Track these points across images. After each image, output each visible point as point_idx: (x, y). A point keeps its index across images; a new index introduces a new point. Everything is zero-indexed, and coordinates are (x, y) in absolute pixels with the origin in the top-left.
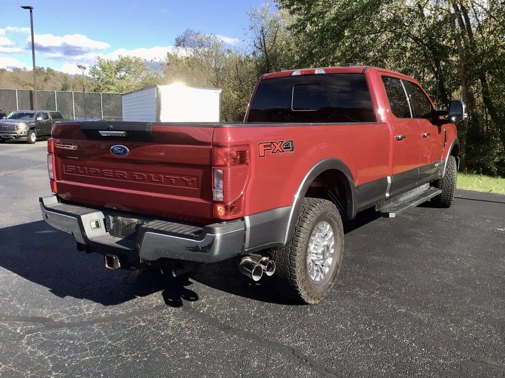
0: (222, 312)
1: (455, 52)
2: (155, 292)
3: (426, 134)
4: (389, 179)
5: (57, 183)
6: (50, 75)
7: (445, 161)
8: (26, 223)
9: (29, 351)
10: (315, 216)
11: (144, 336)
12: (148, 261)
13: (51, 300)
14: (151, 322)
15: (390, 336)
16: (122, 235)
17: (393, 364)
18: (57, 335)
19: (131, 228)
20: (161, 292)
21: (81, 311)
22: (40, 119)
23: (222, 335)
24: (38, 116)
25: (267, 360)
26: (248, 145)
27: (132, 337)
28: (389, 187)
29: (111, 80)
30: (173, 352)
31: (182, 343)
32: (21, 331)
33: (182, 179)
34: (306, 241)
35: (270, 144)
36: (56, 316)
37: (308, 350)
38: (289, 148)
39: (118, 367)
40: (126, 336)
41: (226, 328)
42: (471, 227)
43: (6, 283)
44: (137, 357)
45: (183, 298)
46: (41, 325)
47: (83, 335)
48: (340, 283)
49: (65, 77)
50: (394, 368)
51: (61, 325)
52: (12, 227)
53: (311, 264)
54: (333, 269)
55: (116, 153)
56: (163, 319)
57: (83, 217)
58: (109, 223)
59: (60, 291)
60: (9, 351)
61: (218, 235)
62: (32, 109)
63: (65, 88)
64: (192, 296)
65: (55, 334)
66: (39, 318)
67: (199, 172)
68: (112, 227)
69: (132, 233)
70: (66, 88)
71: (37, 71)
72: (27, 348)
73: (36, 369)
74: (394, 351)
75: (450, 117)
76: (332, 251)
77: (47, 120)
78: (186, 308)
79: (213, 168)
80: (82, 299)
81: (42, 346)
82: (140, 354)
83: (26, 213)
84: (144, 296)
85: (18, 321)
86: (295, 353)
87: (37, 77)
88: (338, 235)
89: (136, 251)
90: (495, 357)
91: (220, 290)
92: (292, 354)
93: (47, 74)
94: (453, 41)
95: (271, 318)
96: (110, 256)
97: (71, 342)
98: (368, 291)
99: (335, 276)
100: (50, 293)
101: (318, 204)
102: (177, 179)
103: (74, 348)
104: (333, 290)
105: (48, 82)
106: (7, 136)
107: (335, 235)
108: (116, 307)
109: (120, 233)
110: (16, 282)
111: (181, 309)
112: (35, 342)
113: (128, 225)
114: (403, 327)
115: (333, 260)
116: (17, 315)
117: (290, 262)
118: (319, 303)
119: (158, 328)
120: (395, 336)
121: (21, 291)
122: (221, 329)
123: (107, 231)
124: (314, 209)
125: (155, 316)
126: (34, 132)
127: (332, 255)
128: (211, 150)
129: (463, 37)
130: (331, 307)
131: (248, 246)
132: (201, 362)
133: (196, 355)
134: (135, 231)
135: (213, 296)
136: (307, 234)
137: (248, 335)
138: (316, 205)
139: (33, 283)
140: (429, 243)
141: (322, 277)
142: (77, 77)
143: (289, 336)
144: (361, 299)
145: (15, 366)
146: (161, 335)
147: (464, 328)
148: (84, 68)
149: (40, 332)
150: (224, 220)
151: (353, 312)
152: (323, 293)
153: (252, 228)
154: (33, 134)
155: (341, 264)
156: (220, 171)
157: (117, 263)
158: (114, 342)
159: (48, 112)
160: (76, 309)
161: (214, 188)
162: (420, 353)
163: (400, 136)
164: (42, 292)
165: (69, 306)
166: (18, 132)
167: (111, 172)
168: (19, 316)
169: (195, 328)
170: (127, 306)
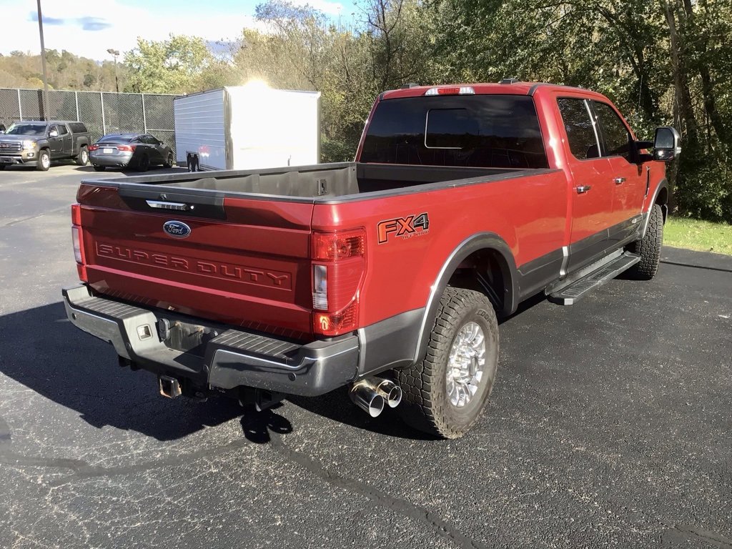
0: (325, 451)
1: (665, 34)
2: (230, 419)
3: (620, 180)
4: (565, 249)
5: (87, 268)
6: (67, 62)
7: (647, 214)
8: (41, 305)
9: (56, 513)
10: (458, 316)
11: (216, 490)
12: (221, 389)
13: (83, 431)
14: (226, 467)
15: (563, 490)
16: (182, 347)
17: (566, 534)
18: (95, 488)
19: (196, 338)
20: (239, 419)
21: (126, 449)
22: (54, 134)
23: (326, 489)
24: (52, 129)
25: (390, 528)
26: (363, 228)
27: (200, 490)
28: (564, 262)
29: (157, 71)
30: (259, 516)
31: (270, 502)
32: (43, 481)
33: (268, 275)
34: (446, 353)
35: (395, 222)
36: (92, 458)
37: (448, 512)
38: (422, 225)
39: (181, 538)
40: (191, 489)
41: (332, 478)
42: (682, 312)
43: (19, 404)
44: (207, 523)
45: (271, 428)
46: (71, 472)
47: (131, 488)
48: (494, 404)
49: (89, 64)
50: (568, 541)
51: (99, 472)
52: (22, 312)
53: (453, 384)
54: (484, 387)
55: (172, 233)
56: (243, 462)
57: (126, 322)
58: (164, 330)
59: (96, 418)
60: (27, 513)
61: (321, 359)
62: (42, 119)
63: (89, 82)
64: (284, 426)
65: (91, 486)
66: (68, 460)
67: (294, 267)
68: (167, 335)
69: (197, 345)
70: (91, 81)
71: (47, 56)
72: (52, 509)
73: (66, 541)
74: (568, 515)
75: (655, 151)
76: (482, 362)
77: (64, 135)
78: (275, 445)
79: (313, 262)
80: (127, 429)
81: (74, 506)
82: (211, 518)
83: (40, 288)
84: (215, 425)
85: (38, 465)
86: (429, 517)
87: (48, 65)
88: (492, 339)
89: (204, 375)
90: (710, 525)
91: (323, 415)
92: (426, 520)
93: (62, 60)
94: (663, 18)
95: (395, 461)
96: (166, 378)
97: (115, 499)
98: (533, 417)
99: (486, 396)
100: (82, 420)
101: (462, 300)
102: (261, 274)
103: (118, 509)
104: (483, 416)
105: (64, 71)
106: (7, 160)
107: (486, 339)
108: (176, 443)
109: (180, 343)
110: (32, 402)
111: (267, 446)
112: (63, 499)
113: (191, 334)
114: (581, 476)
115: (483, 375)
116: (36, 455)
117: (423, 384)
118: (463, 437)
119: (237, 477)
120: (570, 490)
121: (40, 417)
122: (325, 478)
123: (160, 341)
124: (456, 307)
125: (232, 458)
126: (47, 154)
127: (482, 368)
128: (309, 236)
129: (678, 13)
130: (480, 443)
131: (363, 370)
132: (298, 532)
133: (291, 520)
134: (201, 343)
135: (313, 426)
136: (447, 344)
137: (363, 488)
138: (461, 300)
139: (57, 405)
140: (620, 338)
141: (468, 400)
142: (106, 65)
143: (421, 490)
144: (523, 430)
145: (37, 537)
146: (241, 489)
147: (667, 478)
148: (117, 53)
149: (70, 483)
150: (329, 337)
151: (511, 451)
152: (468, 423)
153: (368, 344)
154: (46, 156)
155: (494, 379)
156: (323, 268)
157: (176, 389)
158: (174, 500)
159: (66, 123)
160: (119, 445)
161: (315, 292)
162: (604, 517)
163: (582, 188)
164: (70, 418)
165: (110, 441)
166: (24, 154)
167: (165, 258)
168: (39, 458)
169: (288, 477)
170: (191, 442)
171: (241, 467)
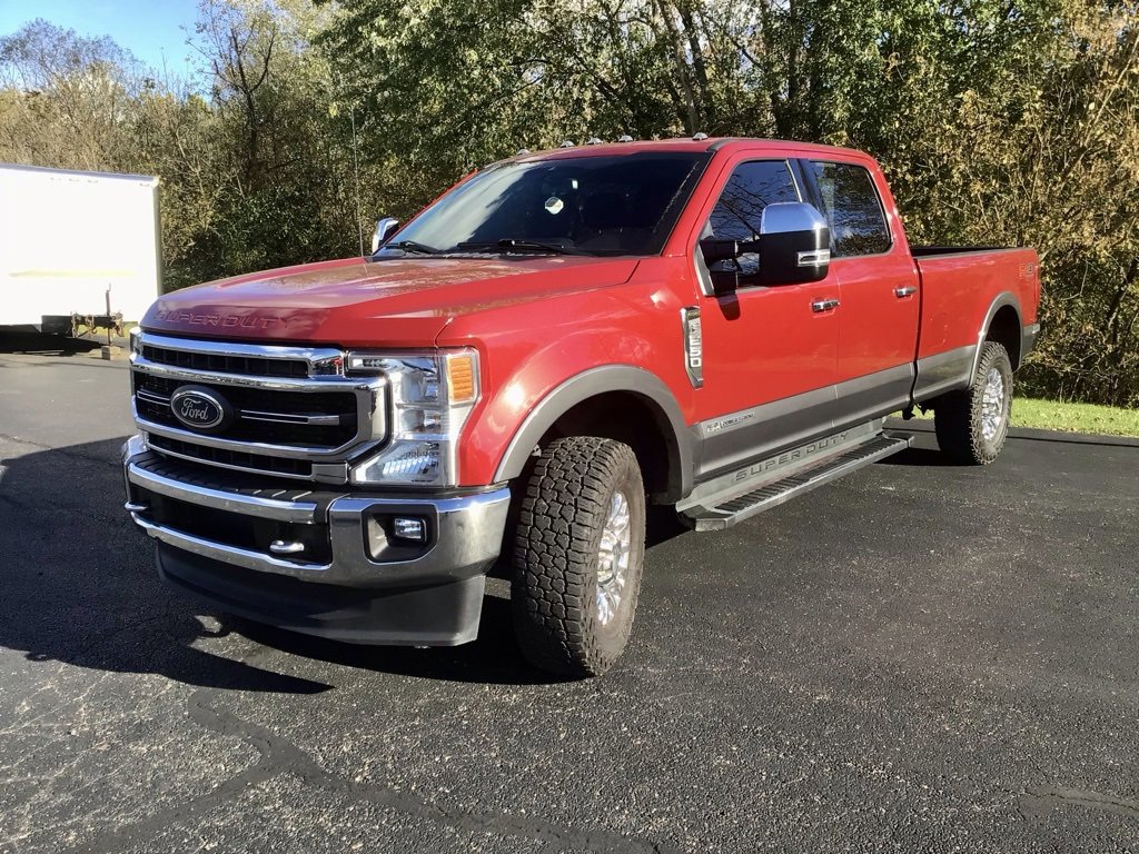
0: (414, 772)
14: (231, 834)
15: (837, 766)
37: (688, 837)
41: (453, 816)
56: (263, 819)
74: (871, 803)
95: (549, 768)
122: (440, 820)
125: (234, 815)
137: (519, 825)
143: (622, 809)
169: (367, 831)
170: (131, 799)
171: (263, 829)
